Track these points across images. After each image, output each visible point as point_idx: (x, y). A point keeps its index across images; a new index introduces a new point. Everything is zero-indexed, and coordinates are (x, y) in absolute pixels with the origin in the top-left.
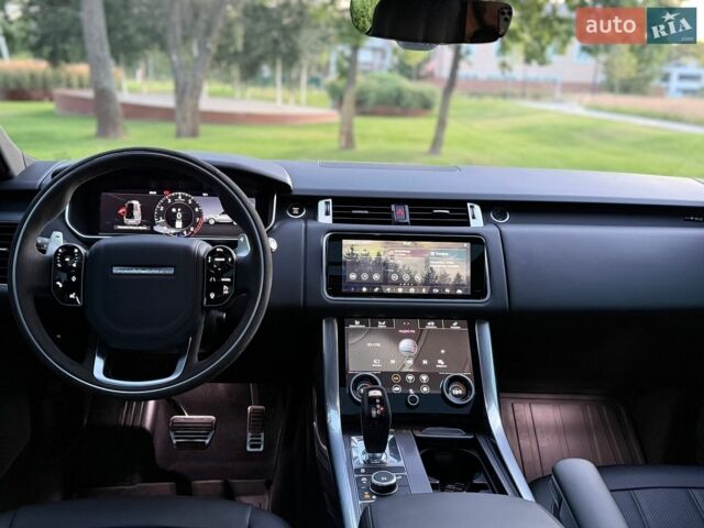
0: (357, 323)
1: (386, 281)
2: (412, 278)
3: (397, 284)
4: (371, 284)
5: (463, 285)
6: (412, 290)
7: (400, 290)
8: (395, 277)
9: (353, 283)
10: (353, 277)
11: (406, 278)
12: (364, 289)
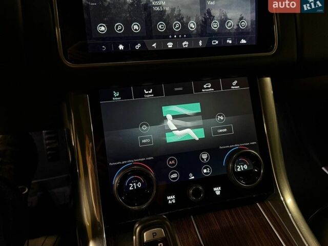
0: (116, 94)
1: (149, 32)
2: (185, 26)
3: (165, 36)
4: (129, 38)
5: (248, 33)
6: (185, 44)
7: (170, 45)
8: (161, 27)
9: (102, 38)
10: (102, 29)
11: (177, 26)
12: (121, 47)
